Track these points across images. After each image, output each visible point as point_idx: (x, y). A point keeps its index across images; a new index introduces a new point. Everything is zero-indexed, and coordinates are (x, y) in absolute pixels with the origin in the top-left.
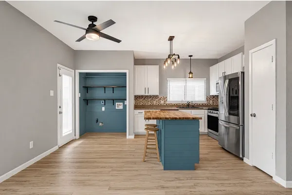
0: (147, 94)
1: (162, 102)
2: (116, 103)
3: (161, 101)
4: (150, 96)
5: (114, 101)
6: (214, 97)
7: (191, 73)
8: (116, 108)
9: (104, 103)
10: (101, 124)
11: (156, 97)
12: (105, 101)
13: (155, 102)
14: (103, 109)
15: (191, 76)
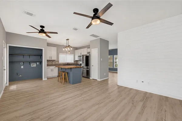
1: (57, 63)
2: (32, 64)
4: (52, 60)
5: (30, 63)
6: (76, 61)
8: (32, 66)
9: (23, 64)
10: (20, 76)
11: (54, 61)
12: (23, 62)
13: (53, 63)
14: (22, 67)
15: (69, 53)
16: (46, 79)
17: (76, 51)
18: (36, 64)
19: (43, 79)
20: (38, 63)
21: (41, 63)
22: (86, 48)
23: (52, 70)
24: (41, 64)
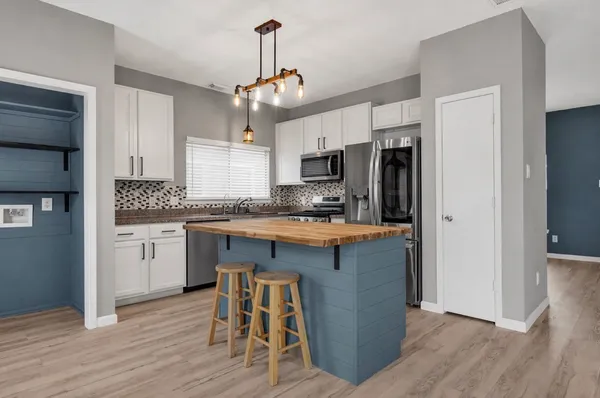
0: (135, 177)
1: (174, 201)
3: (172, 197)
4: (140, 184)
7: (248, 129)
11: (158, 185)
13: (152, 201)
15: (249, 137)
16: (112, 319)
17: (285, 129)
18: (37, 206)
19: (93, 320)
20: (47, 204)
21: (69, 198)
22: (366, 106)
23: (148, 252)
24: (74, 207)
